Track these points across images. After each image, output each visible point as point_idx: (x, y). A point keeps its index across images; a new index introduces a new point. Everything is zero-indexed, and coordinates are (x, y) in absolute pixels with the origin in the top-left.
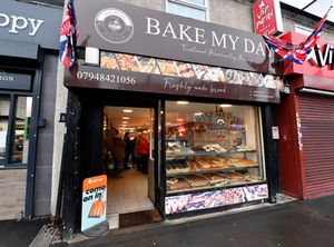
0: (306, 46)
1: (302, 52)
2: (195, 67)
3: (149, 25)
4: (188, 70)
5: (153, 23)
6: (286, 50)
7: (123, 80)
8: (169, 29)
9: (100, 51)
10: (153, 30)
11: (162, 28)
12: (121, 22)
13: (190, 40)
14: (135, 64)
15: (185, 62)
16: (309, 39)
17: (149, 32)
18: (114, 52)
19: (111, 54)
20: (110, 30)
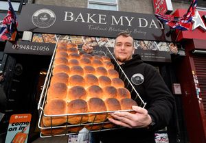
0: (188, 16)
1: (186, 22)
2: (97, 39)
3: (66, 16)
4: (92, 42)
5: (69, 14)
6: (174, 22)
7: (41, 48)
8: (80, 17)
9: (33, 33)
10: (69, 18)
11: (75, 16)
12: (48, 16)
13: (94, 22)
14: (55, 39)
15: (90, 37)
16: (189, 11)
17: (66, 20)
18: (42, 33)
19: (40, 35)
20: (41, 21)
